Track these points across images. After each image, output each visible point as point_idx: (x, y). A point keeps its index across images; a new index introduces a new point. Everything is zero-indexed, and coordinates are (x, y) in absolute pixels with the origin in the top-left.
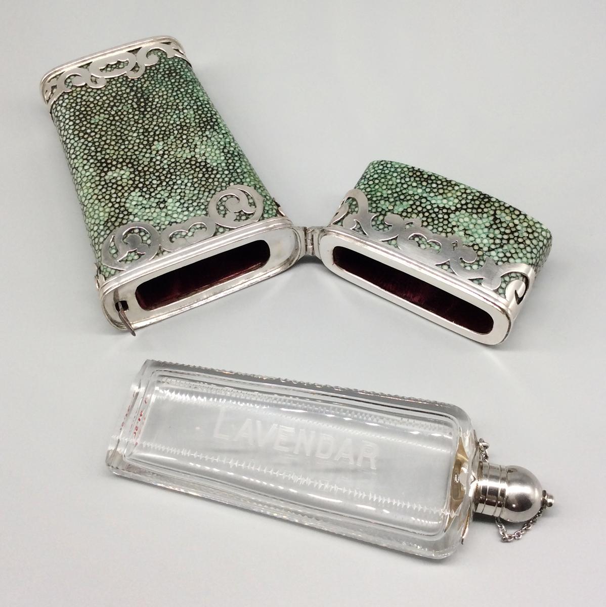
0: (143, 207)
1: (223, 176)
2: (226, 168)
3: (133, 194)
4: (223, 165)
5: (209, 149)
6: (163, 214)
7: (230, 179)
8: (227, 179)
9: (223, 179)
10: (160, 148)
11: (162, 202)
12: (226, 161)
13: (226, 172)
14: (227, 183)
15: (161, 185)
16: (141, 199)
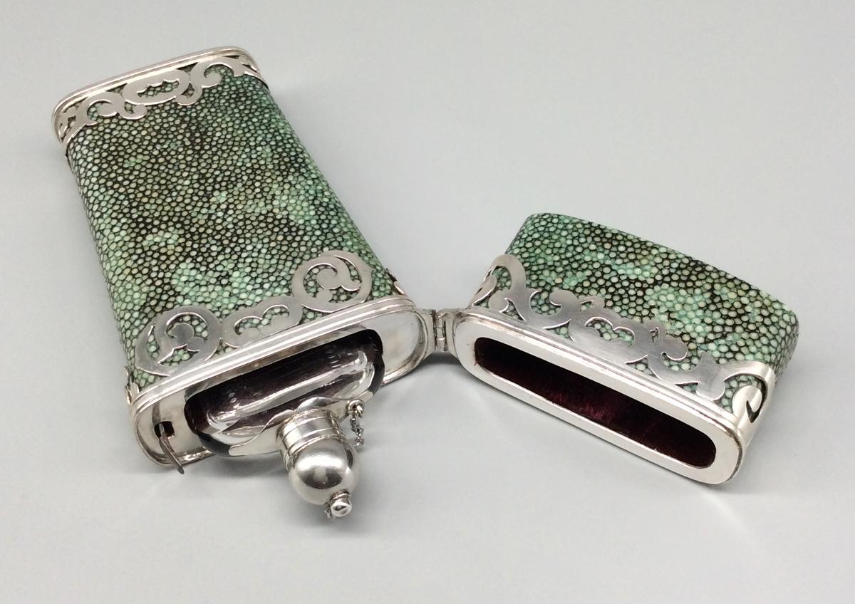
0: (196, 285)
1: (314, 238)
2: (317, 227)
3: (183, 266)
4: (314, 222)
5: (292, 201)
6: (226, 294)
7: (323, 242)
8: (318, 243)
9: (314, 242)
10: (223, 200)
11: (224, 277)
12: (317, 217)
13: (318, 233)
14: (319, 248)
15: (223, 253)
16: (194, 272)
